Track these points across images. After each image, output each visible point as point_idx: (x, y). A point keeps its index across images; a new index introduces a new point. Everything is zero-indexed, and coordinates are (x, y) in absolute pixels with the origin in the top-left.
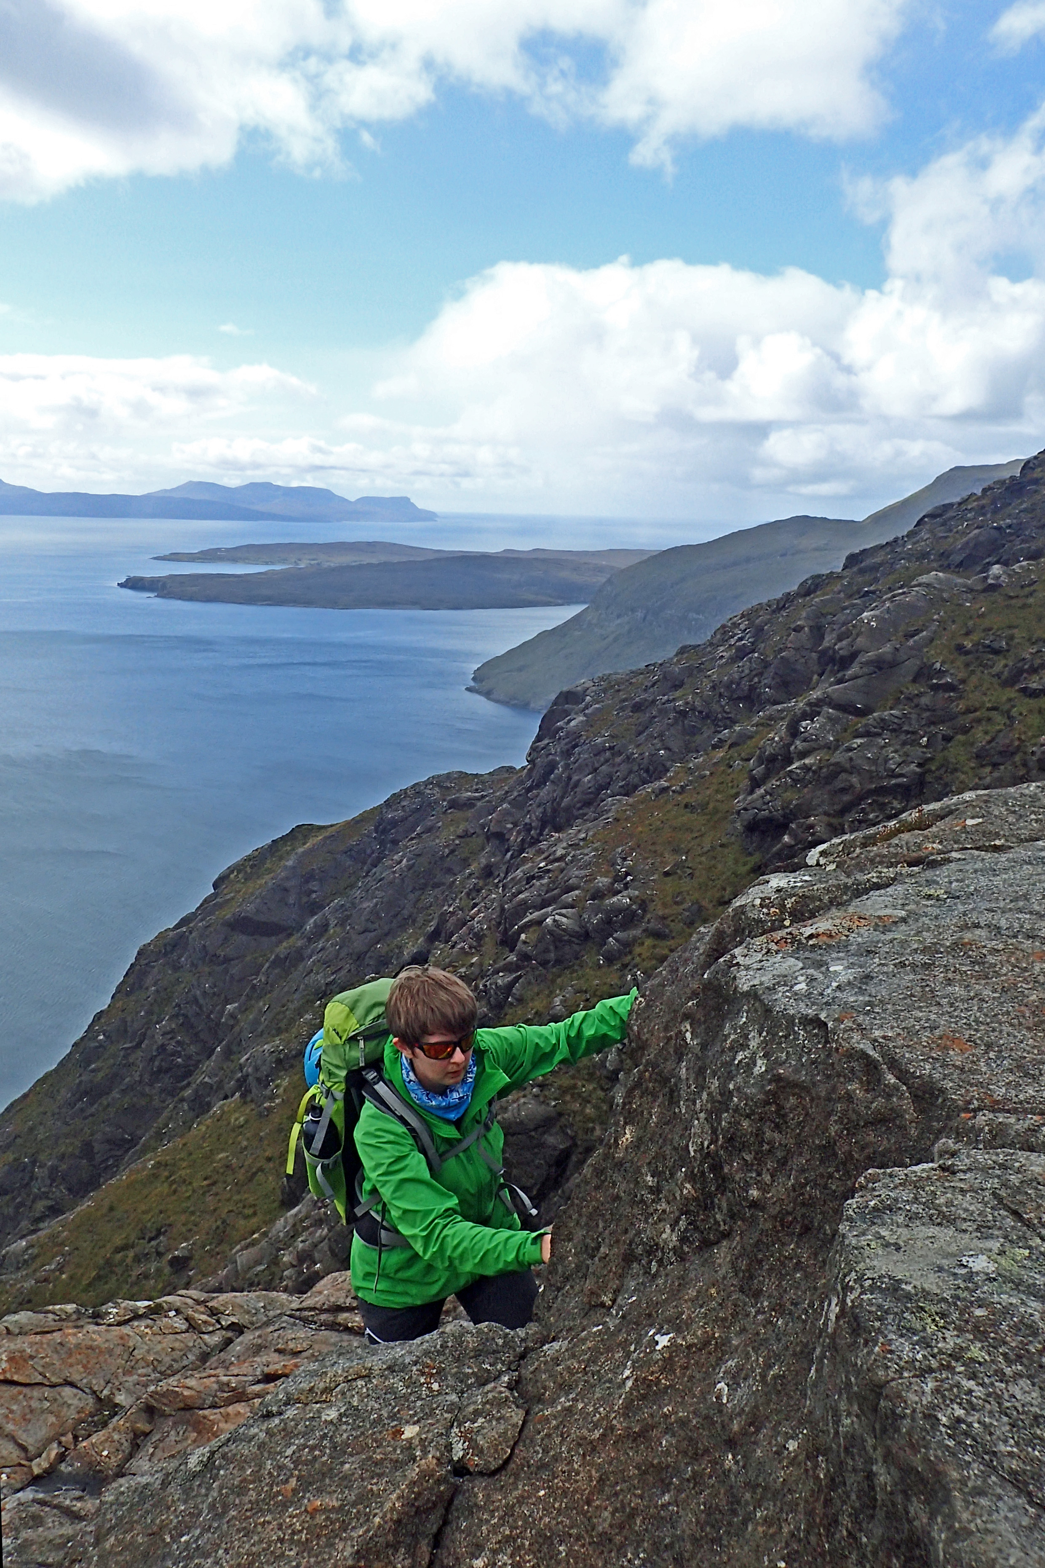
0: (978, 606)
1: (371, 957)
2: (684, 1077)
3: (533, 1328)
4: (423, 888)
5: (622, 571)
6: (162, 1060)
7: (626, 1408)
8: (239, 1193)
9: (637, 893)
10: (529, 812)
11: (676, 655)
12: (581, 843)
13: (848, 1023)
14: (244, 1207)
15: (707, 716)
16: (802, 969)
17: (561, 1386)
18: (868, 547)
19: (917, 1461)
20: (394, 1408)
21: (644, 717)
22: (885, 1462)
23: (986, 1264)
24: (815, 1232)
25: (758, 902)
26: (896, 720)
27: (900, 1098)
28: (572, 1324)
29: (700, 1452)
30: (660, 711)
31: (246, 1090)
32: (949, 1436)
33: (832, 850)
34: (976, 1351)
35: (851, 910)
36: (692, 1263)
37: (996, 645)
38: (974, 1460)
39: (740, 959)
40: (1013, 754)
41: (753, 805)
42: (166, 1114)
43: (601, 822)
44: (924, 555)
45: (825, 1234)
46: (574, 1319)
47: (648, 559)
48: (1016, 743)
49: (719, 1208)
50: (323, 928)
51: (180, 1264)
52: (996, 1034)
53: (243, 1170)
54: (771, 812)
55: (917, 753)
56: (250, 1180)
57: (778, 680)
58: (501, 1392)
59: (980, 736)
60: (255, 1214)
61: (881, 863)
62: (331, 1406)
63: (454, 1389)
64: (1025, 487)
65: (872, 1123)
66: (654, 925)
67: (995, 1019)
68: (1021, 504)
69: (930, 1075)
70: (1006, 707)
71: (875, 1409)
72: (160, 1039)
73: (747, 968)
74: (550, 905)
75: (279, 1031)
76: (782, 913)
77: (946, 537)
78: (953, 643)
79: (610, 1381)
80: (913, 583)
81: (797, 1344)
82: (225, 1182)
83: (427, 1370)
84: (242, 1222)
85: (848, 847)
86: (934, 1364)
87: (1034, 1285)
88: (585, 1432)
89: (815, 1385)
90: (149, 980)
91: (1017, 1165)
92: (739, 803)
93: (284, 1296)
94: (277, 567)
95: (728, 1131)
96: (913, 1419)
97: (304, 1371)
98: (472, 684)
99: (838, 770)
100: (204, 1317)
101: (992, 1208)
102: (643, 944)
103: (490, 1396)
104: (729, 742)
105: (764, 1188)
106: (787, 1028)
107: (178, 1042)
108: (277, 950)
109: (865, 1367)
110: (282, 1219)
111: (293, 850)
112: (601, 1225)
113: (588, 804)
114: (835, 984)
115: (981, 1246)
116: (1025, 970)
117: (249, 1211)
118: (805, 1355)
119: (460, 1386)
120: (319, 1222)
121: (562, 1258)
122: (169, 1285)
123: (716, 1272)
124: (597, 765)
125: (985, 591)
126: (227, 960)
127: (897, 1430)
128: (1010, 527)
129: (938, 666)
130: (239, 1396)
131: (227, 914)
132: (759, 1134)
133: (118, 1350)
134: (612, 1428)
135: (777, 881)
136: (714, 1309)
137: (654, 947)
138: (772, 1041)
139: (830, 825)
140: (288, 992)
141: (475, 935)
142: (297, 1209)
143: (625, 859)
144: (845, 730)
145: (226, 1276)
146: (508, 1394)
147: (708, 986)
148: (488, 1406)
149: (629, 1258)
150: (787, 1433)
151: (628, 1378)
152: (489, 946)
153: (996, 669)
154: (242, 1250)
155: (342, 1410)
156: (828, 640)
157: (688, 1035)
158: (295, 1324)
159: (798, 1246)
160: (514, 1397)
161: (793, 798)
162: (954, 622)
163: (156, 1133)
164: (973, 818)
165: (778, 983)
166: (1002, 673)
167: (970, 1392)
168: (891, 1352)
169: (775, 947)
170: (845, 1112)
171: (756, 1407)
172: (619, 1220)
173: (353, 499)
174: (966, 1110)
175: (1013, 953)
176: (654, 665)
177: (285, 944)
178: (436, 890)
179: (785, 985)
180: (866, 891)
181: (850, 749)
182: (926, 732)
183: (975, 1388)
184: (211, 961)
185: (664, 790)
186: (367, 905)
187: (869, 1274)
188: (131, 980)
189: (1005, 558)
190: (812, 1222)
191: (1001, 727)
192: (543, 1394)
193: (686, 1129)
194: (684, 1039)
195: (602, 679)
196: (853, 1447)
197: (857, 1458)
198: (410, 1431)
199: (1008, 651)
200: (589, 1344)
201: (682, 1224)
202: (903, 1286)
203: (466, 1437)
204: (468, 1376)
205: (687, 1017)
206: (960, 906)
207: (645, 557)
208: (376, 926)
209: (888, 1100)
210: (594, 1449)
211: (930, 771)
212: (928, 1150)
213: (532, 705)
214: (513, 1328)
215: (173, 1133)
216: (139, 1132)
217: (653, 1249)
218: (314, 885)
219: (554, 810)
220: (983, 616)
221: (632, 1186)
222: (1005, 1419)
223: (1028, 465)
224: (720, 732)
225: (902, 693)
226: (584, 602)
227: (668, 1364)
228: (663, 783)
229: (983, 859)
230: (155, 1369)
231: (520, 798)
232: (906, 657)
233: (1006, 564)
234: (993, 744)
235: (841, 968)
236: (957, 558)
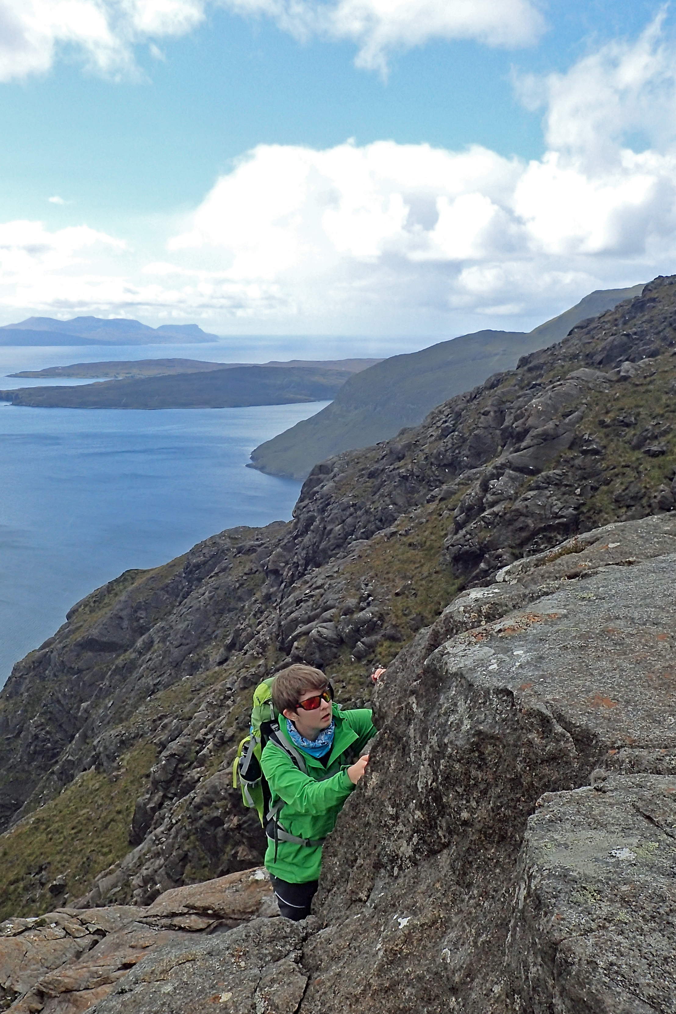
0: (614, 392)
1: (185, 664)
2: (412, 736)
3: (310, 919)
4: (221, 613)
5: (357, 375)
6: (36, 746)
7: (379, 971)
8: (98, 837)
9: (377, 609)
10: (296, 553)
11: (399, 435)
12: (335, 575)
13: (528, 691)
14: (102, 847)
15: (421, 479)
16: (494, 654)
17: (332, 959)
18: (535, 351)
19: (583, 994)
20: (214, 980)
21: (377, 482)
22: (561, 995)
23: (628, 855)
24: (509, 840)
25: (462, 609)
26: (558, 477)
27: (566, 742)
28: (339, 914)
29: (433, 998)
30: (388, 476)
31: (99, 764)
32: (606, 975)
33: (514, 570)
34: (623, 915)
35: (528, 611)
36: (423, 867)
37: (626, 420)
38: (623, 991)
39: (450, 650)
40: (641, 498)
41: (458, 542)
42: (41, 784)
43: (349, 559)
44: (575, 357)
45: (516, 841)
46: (340, 911)
47: (375, 366)
48: (643, 490)
49: (441, 827)
50: (149, 645)
51: (58, 890)
52: (633, 693)
53: (100, 821)
54: (470, 547)
55: (573, 500)
56: (106, 828)
57: (473, 451)
58: (290, 965)
59: (618, 486)
60: (110, 851)
61: (548, 577)
62: (167, 983)
63: (256, 965)
64: (646, 304)
65: (547, 761)
66: (390, 631)
67: (631, 683)
68: (643, 316)
69: (587, 725)
70: (634, 465)
71: (553, 960)
72: (33, 730)
73: (455, 655)
74: (314, 620)
75: (121, 721)
76: (479, 616)
77: (589, 343)
78: (597, 420)
79: (367, 953)
80: (567, 377)
81: (499, 919)
82: (87, 830)
83: (236, 953)
84: (101, 858)
85: (525, 567)
86: (594, 926)
87: (663, 867)
88: (350, 989)
89: (511, 945)
90: (23, 688)
91: (649, 784)
92: (447, 541)
93: (133, 908)
94: (102, 380)
95: (445, 773)
96: (580, 965)
97: (147, 959)
98: (250, 462)
99: (519, 513)
100: (76, 926)
101: (632, 815)
102: (382, 645)
103: (282, 968)
104: (439, 497)
105: (472, 811)
106: (484, 696)
107: (48, 732)
108: (117, 662)
109: (545, 931)
110: (131, 854)
111: (125, 588)
112: (357, 843)
113: (338, 546)
114: (517, 664)
115: (625, 842)
116: (652, 647)
117: (105, 850)
118: (503, 925)
119: (260, 963)
120: (157, 855)
121: (330, 869)
122: (51, 905)
123: (440, 872)
124: (344, 518)
125: (618, 381)
126: (80, 671)
127: (569, 973)
128: (635, 334)
129: (586, 437)
130: (106, 981)
131: (78, 637)
132: (467, 773)
133: (16, 953)
134: (370, 985)
135: (475, 594)
136: (439, 898)
137: (390, 647)
138: (474, 707)
139: (513, 554)
140: (126, 693)
141: (261, 644)
142: (141, 846)
143: (367, 585)
144: (522, 486)
145: (92, 898)
146: (295, 965)
147: (427, 670)
148: (281, 976)
149: (378, 866)
150: (493, 981)
151: (379, 949)
152: (271, 652)
153: (627, 438)
154: (102, 877)
155: (176, 985)
156: (508, 420)
157: (414, 706)
158: (143, 928)
159: (497, 850)
160: (300, 968)
161: (486, 536)
162: (597, 404)
163: (34, 798)
164: (613, 543)
165: (477, 665)
166: (632, 440)
167: (619, 944)
168: (563, 919)
169: (474, 640)
170: (527, 754)
171: (471, 964)
172: (370, 839)
173: (155, 327)
174: (613, 748)
175: (644, 636)
176: (382, 443)
177: (122, 657)
178: (231, 613)
179: (483, 666)
180: (539, 597)
181: (526, 499)
182: (579, 485)
183: (623, 940)
184: (68, 672)
185: (394, 534)
186: (181, 626)
187: (546, 866)
188: (9, 689)
189: (631, 357)
190: (506, 833)
191: (633, 479)
192: (320, 965)
193: (415, 772)
194: (411, 709)
195: (345, 455)
196: (538, 987)
197: (541, 994)
198: (225, 997)
199: (636, 424)
200: (351, 928)
201: (415, 840)
202: (571, 873)
203: (265, 998)
204: (266, 955)
205: (413, 692)
206: (605, 605)
207: (375, 364)
208: (188, 641)
209: (557, 744)
210: (357, 1001)
211: (582, 513)
212: (586, 777)
213: (295, 476)
214: (297, 920)
215: (47, 797)
216: (22, 798)
217: (394, 858)
218: (142, 614)
219: (314, 552)
220: (617, 399)
221: (378, 815)
222: (644, 961)
223: (647, 288)
224: (432, 490)
225: (561, 456)
226: (330, 399)
227: (408, 938)
228: (392, 529)
229: (621, 571)
230: (43, 965)
231: (290, 544)
232: (563, 431)
233: (633, 361)
234: (627, 492)
235: (522, 652)
236: (598, 358)
